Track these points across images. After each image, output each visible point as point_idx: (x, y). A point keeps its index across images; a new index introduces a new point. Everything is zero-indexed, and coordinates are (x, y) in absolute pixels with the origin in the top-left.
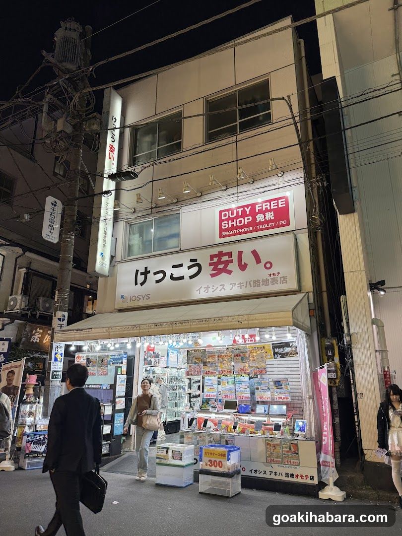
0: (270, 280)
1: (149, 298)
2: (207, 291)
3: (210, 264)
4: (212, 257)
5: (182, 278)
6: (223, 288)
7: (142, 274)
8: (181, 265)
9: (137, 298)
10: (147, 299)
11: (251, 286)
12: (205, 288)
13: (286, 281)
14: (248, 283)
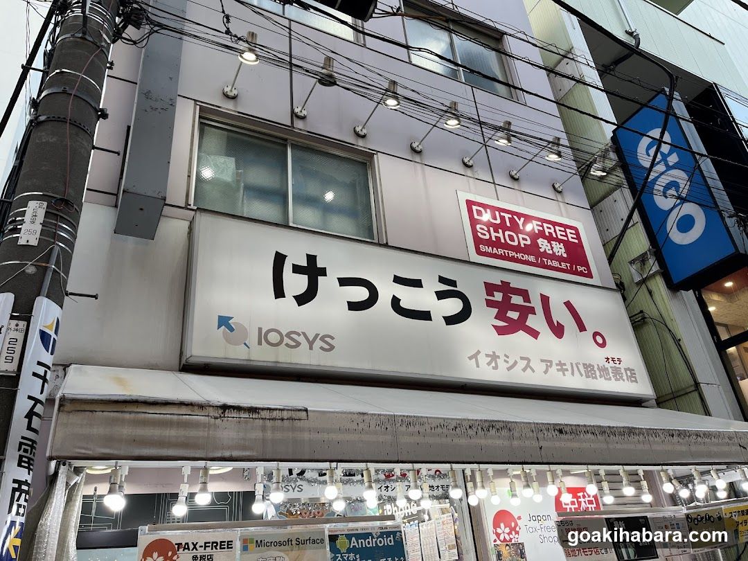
0: (610, 370)
1: (332, 348)
2: (493, 364)
3: (490, 304)
4: (490, 288)
5: (425, 316)
6: (528, 366)
7: (297, 269)
8: (417, 283)
9: (286, 340)
10: (322, 348)
11: (582, 375)
12: (487, 355)
13: (635, 378)
14: (574, 366)
